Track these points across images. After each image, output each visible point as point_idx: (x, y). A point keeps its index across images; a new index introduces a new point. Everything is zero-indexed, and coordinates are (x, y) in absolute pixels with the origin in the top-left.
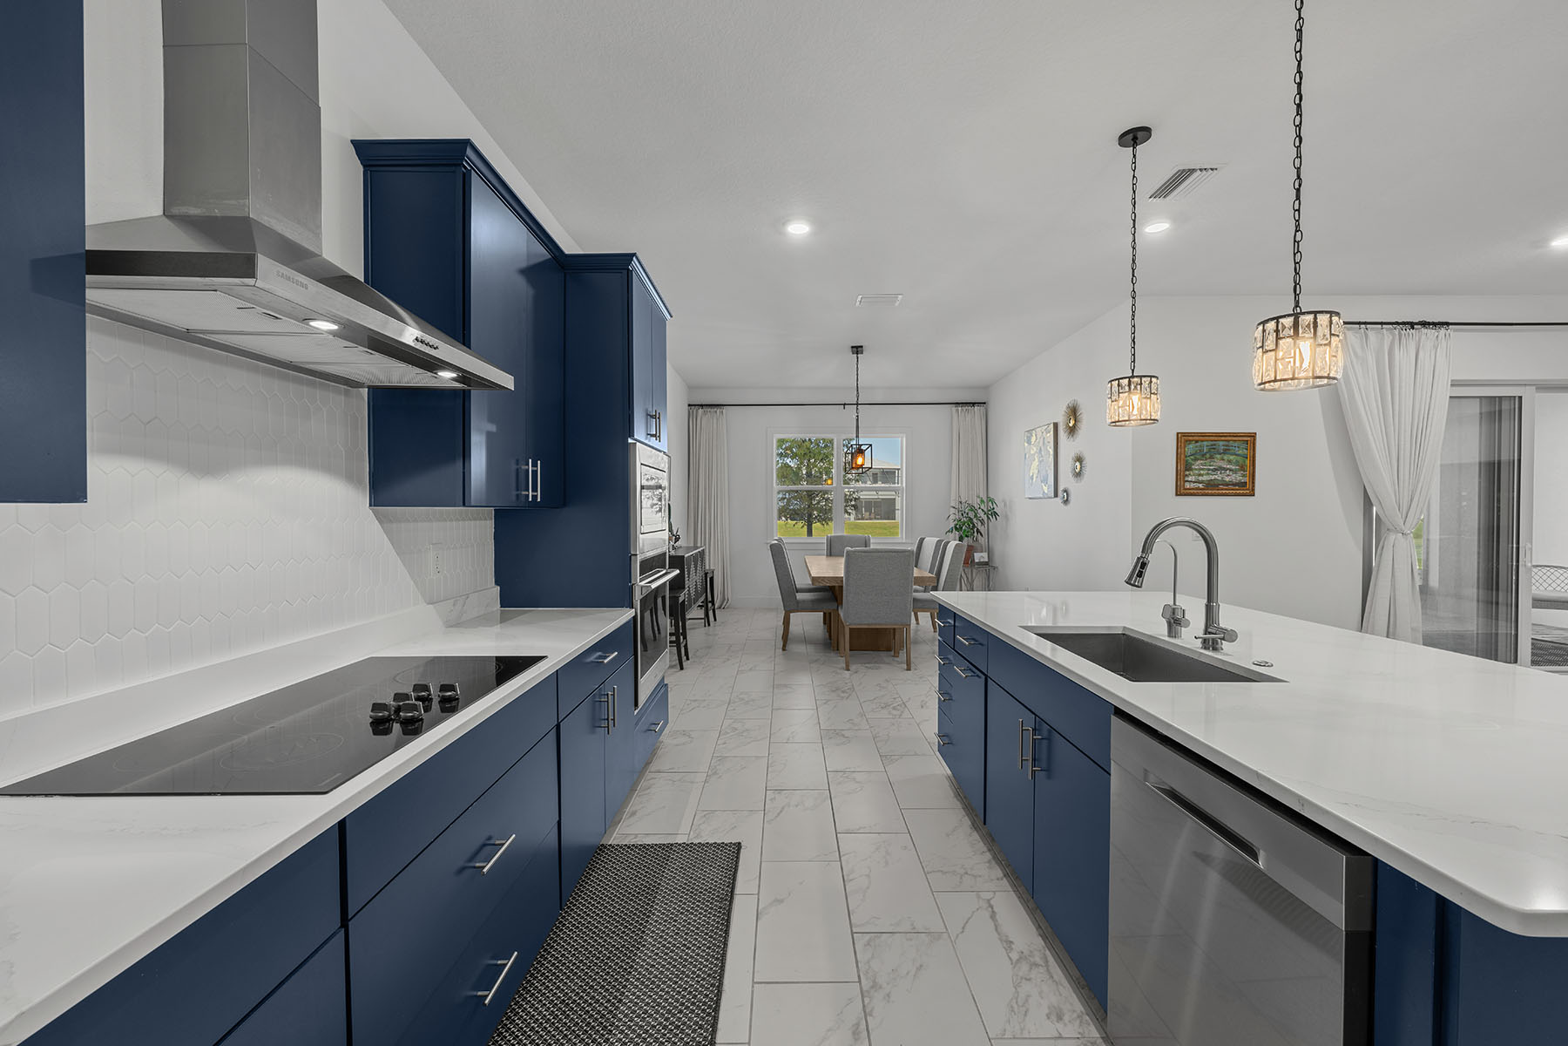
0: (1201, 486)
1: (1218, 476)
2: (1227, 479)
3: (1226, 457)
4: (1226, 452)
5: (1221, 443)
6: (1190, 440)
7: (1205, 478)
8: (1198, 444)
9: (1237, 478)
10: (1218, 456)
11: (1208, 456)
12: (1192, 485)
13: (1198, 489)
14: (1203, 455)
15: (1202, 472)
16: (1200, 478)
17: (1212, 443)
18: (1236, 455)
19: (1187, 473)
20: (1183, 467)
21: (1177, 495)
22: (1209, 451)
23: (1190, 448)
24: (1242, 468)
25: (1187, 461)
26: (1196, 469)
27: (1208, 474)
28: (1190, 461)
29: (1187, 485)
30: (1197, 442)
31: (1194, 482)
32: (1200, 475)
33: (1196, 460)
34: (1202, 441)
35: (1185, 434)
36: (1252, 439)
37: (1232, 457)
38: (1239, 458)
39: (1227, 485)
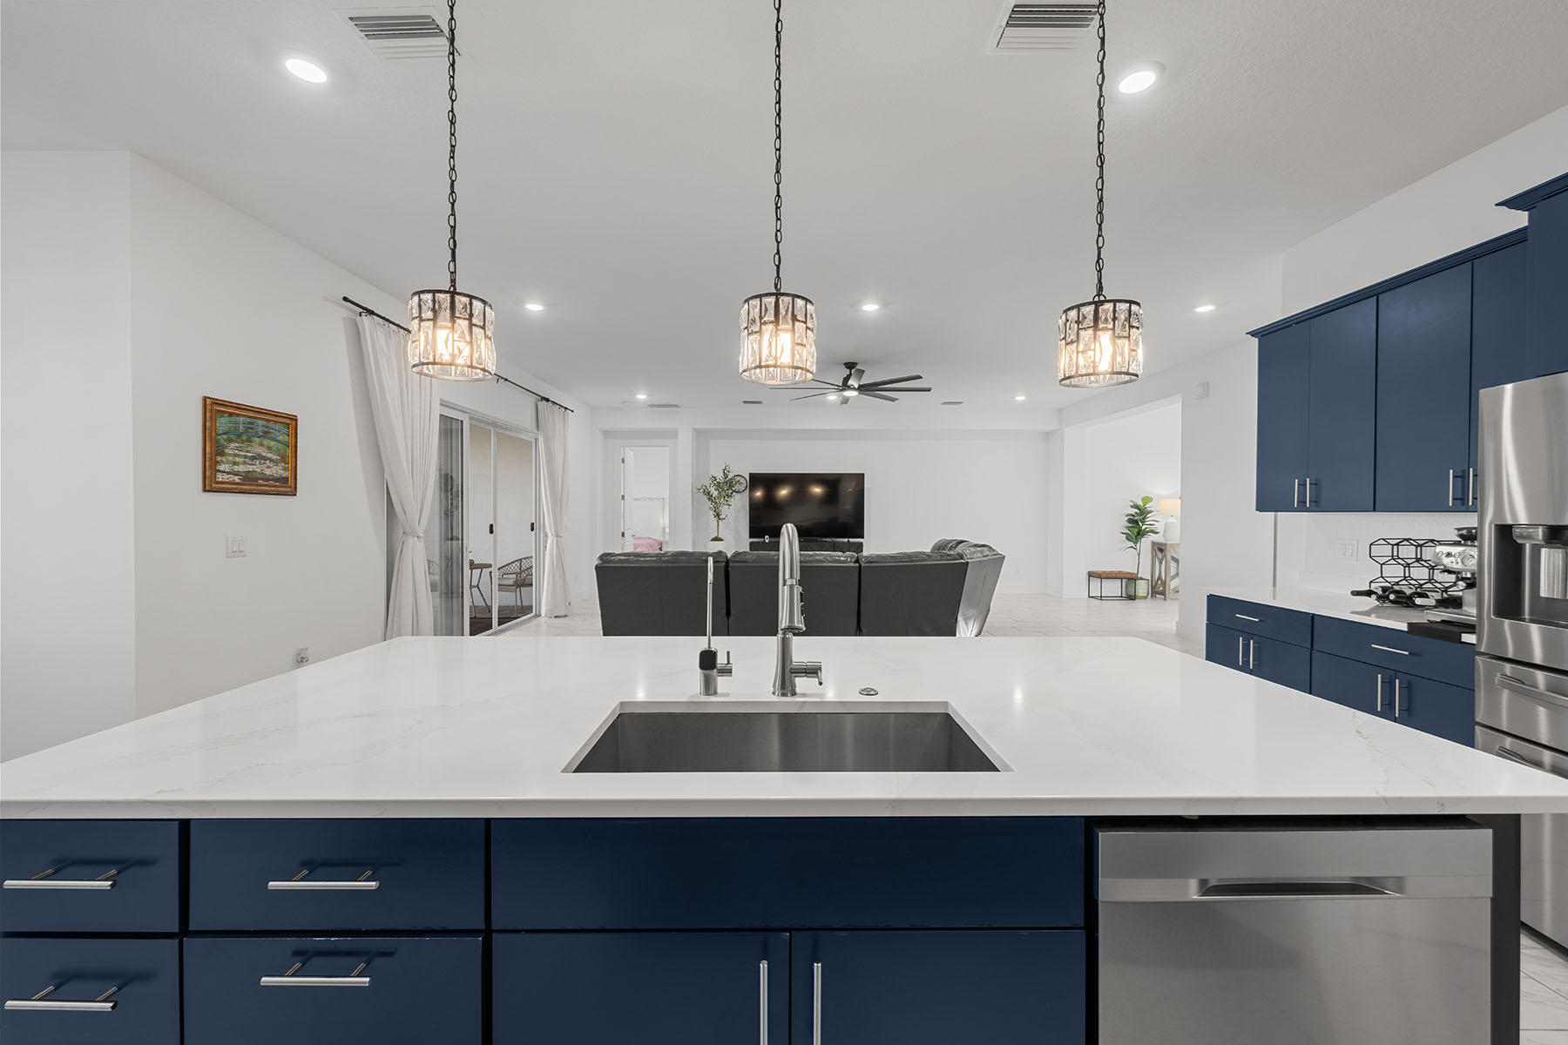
0: (237, 479)
1: (256, 467)
2: (268, 472)
3: (266, 442)
4: (266, 434)
5: (260, 422)
6: (222, 412)
7: (241, 468)
8: (234, 418)
9: (278, 471)
10: (257, 440)
11: (244, 437)
12: (226, 477)
13: (233, 483)
14: (239, 436)
15: (237, 459)
16: (236, 468)
17: (250, 420)
18: (278, 441)
19: (219, 458)
20: (213, 452)
21: (205, 490)
22: (246, 431)
23: (223, 423)
24: (283, 459)
25: (218, 441)
26: (229, 455)
27: (245, 463)
28: (222, 442)
29: (220, 477)
30: (231, 415)
31: (228, 473)
32: (235, 463)
33: (230, 441)
34: (238, 415)
35: (216, 402)
36: (294, 422)
37: (272, 443)
38: (280, 446)
39: (267, 480)
